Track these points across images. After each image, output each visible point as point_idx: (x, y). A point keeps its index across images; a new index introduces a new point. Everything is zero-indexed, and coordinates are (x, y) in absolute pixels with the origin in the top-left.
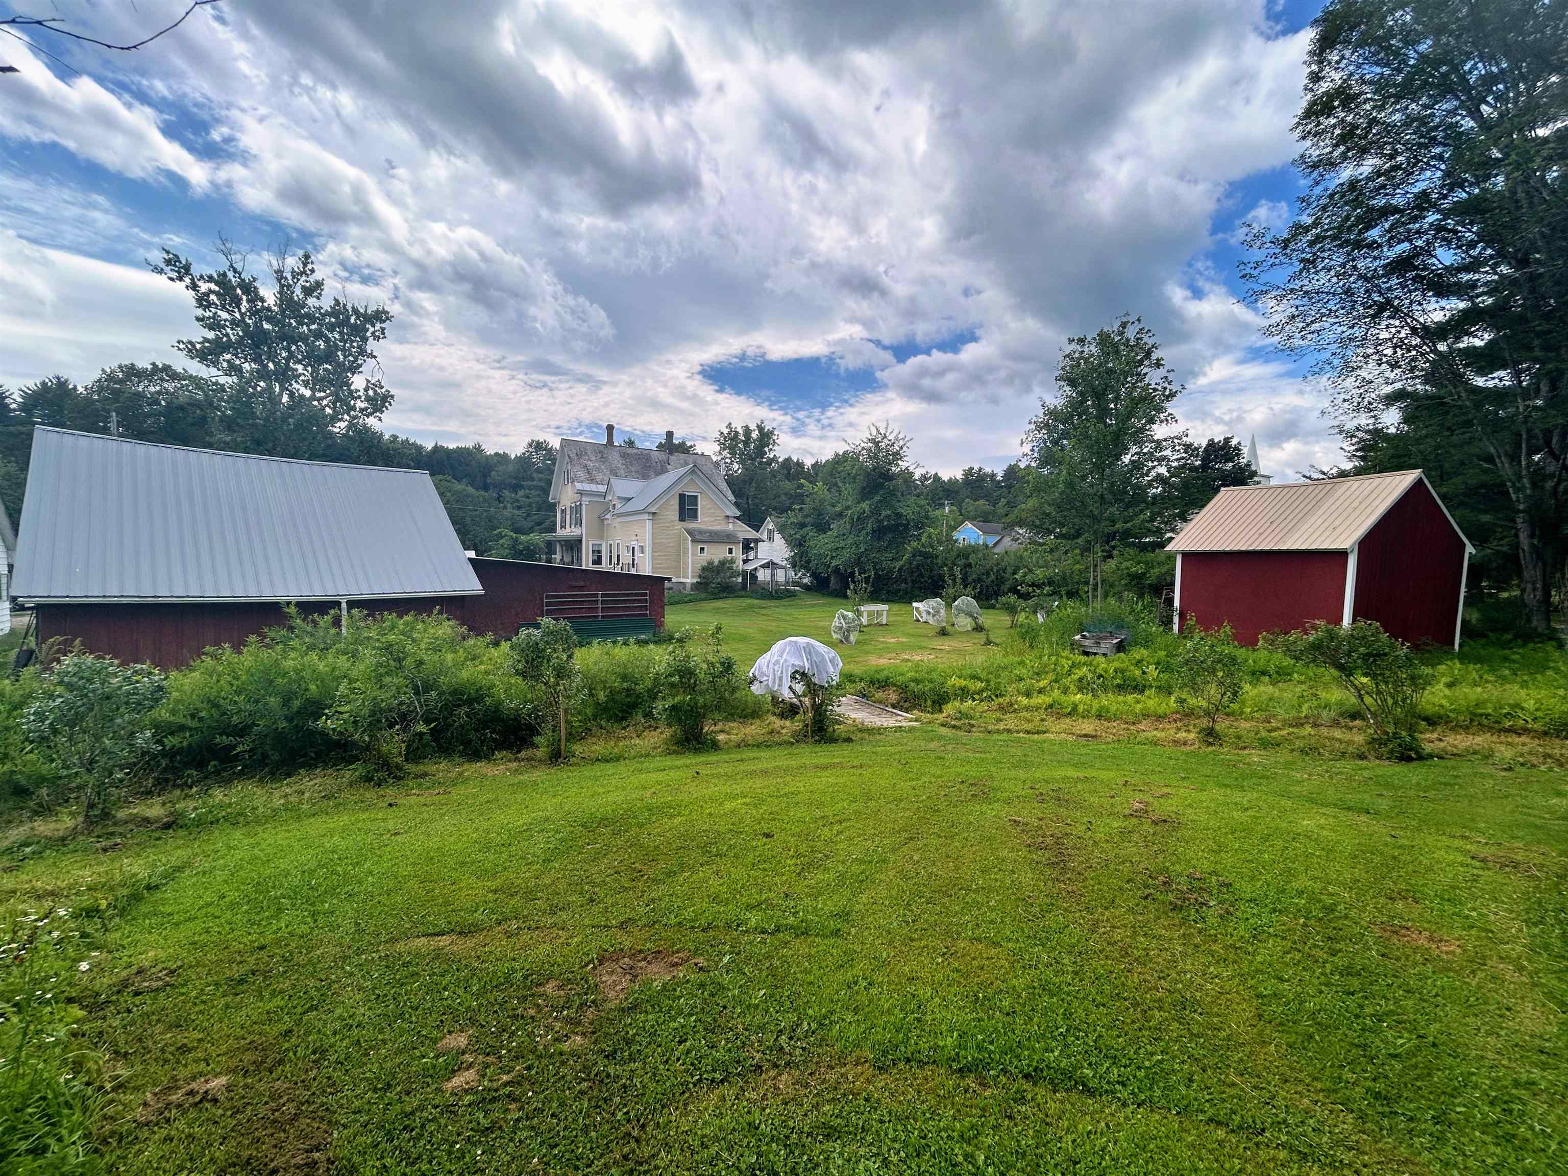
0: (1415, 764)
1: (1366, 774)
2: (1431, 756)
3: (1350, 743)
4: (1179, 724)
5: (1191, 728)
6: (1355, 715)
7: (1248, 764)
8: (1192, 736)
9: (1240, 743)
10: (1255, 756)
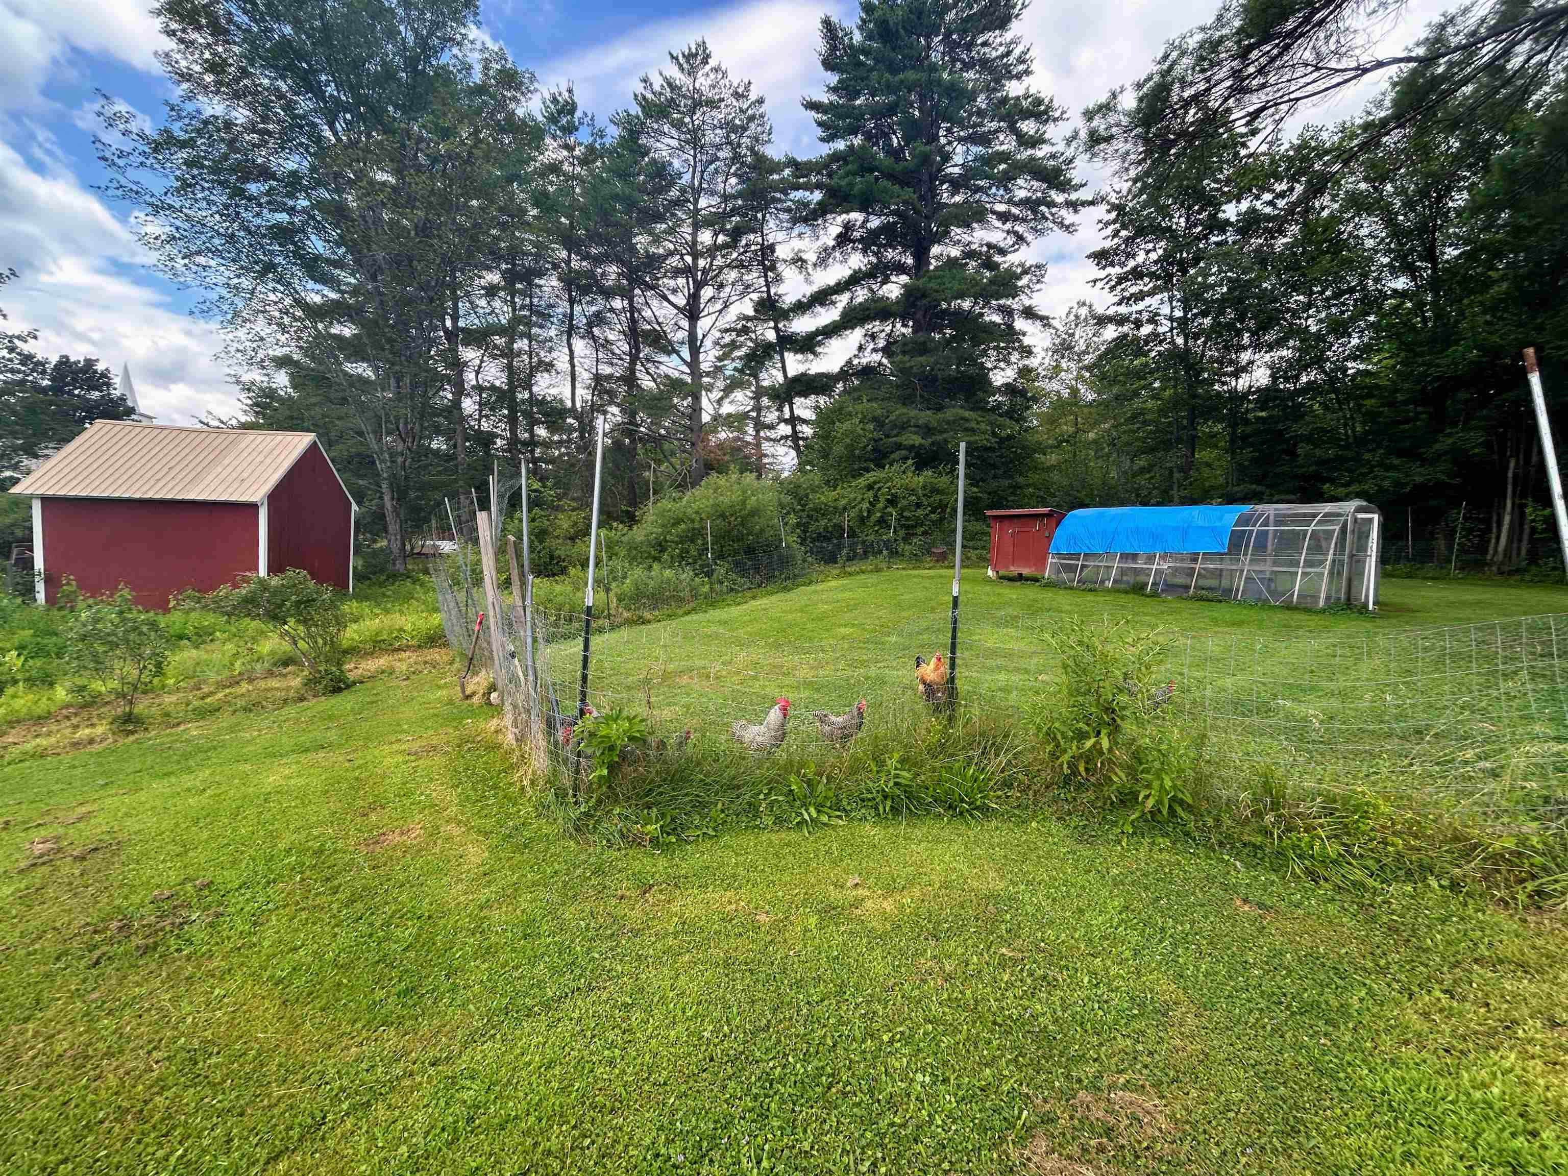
0: (345, 692)
1: (309, 713)
2: (354, 683)
3: (288, 689)
4: (75, 721)
5: (95, 720)
6: (287, 662)
7: (187, 741)
8: (100, 730)
9: (168, 720)
10: (193, 730)
